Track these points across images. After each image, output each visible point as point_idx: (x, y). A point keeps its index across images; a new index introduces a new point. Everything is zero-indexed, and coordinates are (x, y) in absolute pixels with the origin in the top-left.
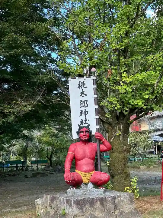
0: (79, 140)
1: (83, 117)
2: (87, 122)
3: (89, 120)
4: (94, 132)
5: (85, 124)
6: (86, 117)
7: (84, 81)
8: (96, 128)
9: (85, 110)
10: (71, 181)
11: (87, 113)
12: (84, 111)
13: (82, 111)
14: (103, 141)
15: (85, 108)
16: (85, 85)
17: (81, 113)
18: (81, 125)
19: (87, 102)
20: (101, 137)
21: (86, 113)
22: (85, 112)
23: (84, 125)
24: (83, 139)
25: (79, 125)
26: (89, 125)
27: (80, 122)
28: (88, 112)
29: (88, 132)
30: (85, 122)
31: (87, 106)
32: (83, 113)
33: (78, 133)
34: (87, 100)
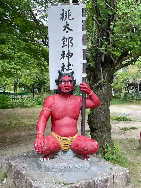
0: (59, 92)
1: (65, 61)
2: (71, 67)
3: (73, 66)
4: (79, 82)
5: (67, 70)
6: (69, 61)
7: (69, 10)
8: (83, 77)
9: (69, 51)
10: (44, 152)
11: (72, 56)
12: (67, 52)
13: (64, 52)
14: (90, 94)
15: (69, 48)
16: (70, 15)
17: (63, 55)
18: (62, 72)
19: (72, 40)
20: (89, 90)
21: (70, 55)
22: (69, 53)
23: (66, 72)
24: (64, 90)
25: (59, 72)
26: (73, 73)
27: (61, 67)
28: (72, 54)
29: (71, 81)
30: (67, 68)
31: (72, 46)
32: (66, 55)
33: (58, 82)
34: (71, 38)
